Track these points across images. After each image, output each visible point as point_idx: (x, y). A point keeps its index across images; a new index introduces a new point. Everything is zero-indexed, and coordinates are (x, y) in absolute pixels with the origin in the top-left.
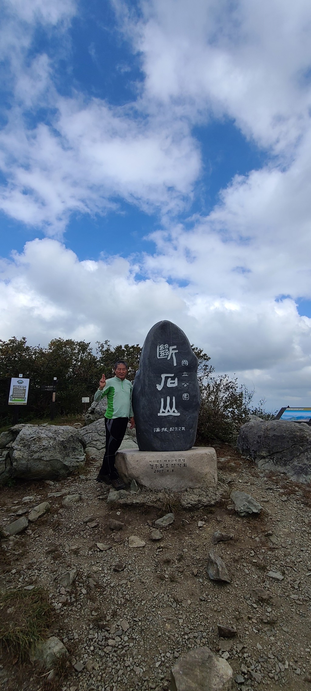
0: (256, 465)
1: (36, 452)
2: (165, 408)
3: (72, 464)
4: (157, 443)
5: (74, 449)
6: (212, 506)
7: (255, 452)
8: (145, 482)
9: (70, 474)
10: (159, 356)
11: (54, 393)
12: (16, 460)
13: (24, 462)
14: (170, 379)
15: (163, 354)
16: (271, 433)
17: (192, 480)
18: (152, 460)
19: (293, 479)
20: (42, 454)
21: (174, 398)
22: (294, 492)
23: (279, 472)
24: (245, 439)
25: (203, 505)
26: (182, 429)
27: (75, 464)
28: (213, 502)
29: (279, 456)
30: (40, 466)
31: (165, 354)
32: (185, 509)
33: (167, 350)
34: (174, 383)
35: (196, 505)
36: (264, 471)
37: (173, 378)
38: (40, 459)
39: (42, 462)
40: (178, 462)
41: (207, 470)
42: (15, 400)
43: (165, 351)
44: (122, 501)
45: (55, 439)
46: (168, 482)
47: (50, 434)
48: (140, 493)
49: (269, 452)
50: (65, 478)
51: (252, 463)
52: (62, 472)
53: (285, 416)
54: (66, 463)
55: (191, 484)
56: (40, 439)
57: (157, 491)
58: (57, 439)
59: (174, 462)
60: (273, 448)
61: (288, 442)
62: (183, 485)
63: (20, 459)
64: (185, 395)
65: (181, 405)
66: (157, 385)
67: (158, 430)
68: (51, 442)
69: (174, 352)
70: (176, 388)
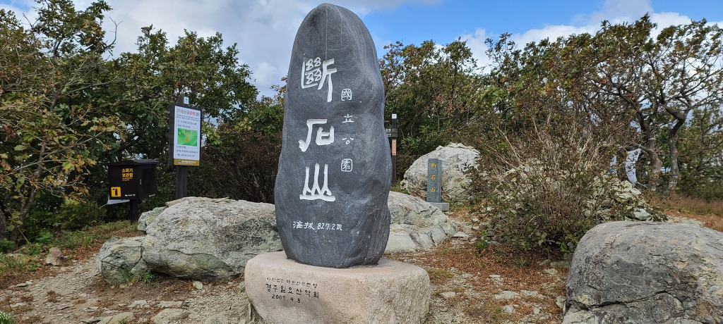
3: (239, 264)
9: (237, 277)
11: (393, 141)
13: (155, 252)
14: (321, 129)
15: (311, 79)
18: (271, 276)
20: (181, 244)
21: (326, 167)
26: (336, 227)
30: (181, 261)
31: (314, 77)
33: (318, 70)
37: (326, 128)
38: (178, 251)
39: (182, 255)
40: (306, 287)
43: (314, 73)
49: (598, 298)
52: (221, 273)
54: (228, 261)
56: (186, 221)
58: (219, 223)
59: (300, 287)
60: (608, 290)
61: (648, 283)
64: (345, 163)
65: (338, 181)
66: (301, 142)
67: (299, 225)
68: (204, 228)
69: (330, 73)
70: (332, 146)
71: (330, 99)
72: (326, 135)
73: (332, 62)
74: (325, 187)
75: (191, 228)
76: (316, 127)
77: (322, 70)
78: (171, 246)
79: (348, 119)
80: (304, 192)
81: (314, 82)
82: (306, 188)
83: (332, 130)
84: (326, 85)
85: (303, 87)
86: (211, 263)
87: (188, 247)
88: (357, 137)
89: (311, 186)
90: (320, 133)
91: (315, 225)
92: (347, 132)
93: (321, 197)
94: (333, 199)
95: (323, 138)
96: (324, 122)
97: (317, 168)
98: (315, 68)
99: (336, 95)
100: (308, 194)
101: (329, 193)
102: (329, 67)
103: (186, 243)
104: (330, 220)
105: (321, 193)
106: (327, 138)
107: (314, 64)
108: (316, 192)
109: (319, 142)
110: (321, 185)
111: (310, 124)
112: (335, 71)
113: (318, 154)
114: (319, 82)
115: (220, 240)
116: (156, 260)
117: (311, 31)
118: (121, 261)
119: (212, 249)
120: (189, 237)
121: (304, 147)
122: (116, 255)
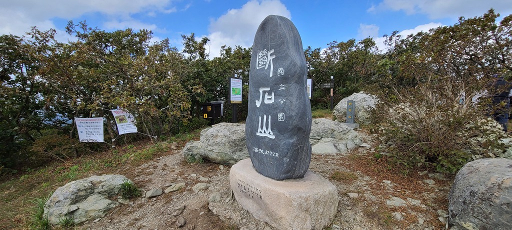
1: (210, 145)
3: (240, 158)
10: (258, 66)
11: (331, 90)
14: (267, 94)
15: (261, 63)
18: (240, 179)
21: (270, 117)
31: (263, 62)
33: (265, 57)
40: (255, 191)
46: (248, 205)
52: (232, 162)
54: (234, 156)
59: (253, 189)
64: (280, 115)
65: (276, 126)
66: (257, 101)
67: (256, 150)
68: (225, 140)
69: (272, 59)
70: (273, 104)
71: (271, 75)
72: (270, 97)
73: (272, 51)
74: (269, 129)
75: (218, 140)
76: (264, 92)
77: (267, 57)
78: (209, 148)
79: (282, 87)
80: (259, 131)
81: (263, 65)
82: (260, 129)
83: (273, 94)
84: (269, 66)
85: (258, 68)
86: (227, 157)
87: (216, 149)
88: (287, 99)
89: (262, 128)
90: (267, 96)
91: (264, 152)
92: (281, 96)
93: (267, 135)
94: (273, 137)
95: (268, 99)
96: (268, 89)
97: (265, 117)
98: (264, 56)
99: (275, 72)
100: (261, 132)
101: (272, 133)
102: (271, 55)
103: (215, 147)
104: (272, 150)
105: (267, 132)
106: (270, 99)
107: (263, 53)
108: (265, 132)
109: (266, 102)
110: (267, 128)
111: (261, 90)
112: (274, 57)
113: (266, 109)
114: (265, 65)
115: (231, 146)
116: (203, 154)
117: (262, 34)
118: (191, 153)
119: (228, 151)
120: (217, 144)
121: (258, 104)
122: (189, 150)
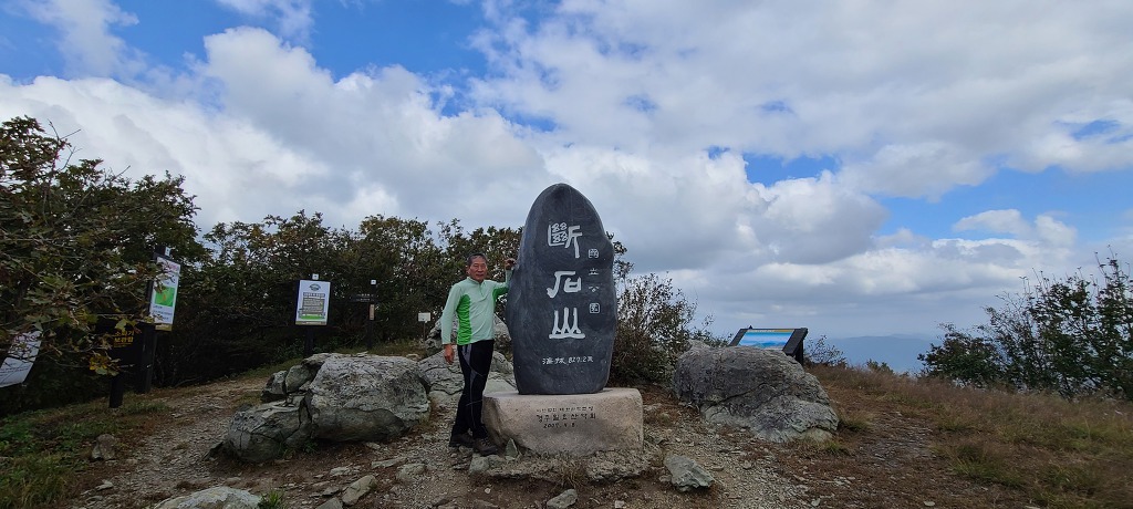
0: (703, 415)
1: (351, 397)
2: (560, 326)
3: (409, 417)
4: (548, 383)
5: (411, 393)
6: (635, 477)
7: (702, 396)
8: (529, 443)
9: (406, 432)
10: (552, 243)
11: (372, 306)
12: (317, 410)
13: (330, 413)
14: (569, 279)
15: (557, 239)
16: (727, 367)
17: (603, 439)
18: (541, 408)
19: (761, 436)
20: (360, 401)
21: (575, 310)
22: (762, 455)
23: (738, 425)
24: (685, 376)
25: (621, 477)
26: (587, 359)
27: (414, 417)
28: (637, 472)
29: (739, 401)
30: (357, 420)
31: (561, 238)
32: (593, 483)
33: (564, 233)
34: (575, 286)
35: (610, 476)
36: (715, 424)
37: (574, 279)
38: (356, 409)
39: (360, 413)
40: (581, 412)
41: (626, 422)
42: (306, 317)
43: (561, 235)
44: (493, 472)
45: (380, 376)
46: (566, 442)
47: (373, 370)
48: (521, 459)
49: (723, 395)
50: (397, 438)
51: (695, 413)
52: (393, 429)
53: (745, 342)
54: (399, 415)
55: (601, 445)
56: (355, 376)
57: (549, 457)
58: (384, 376)
59: (576, 411)
60: (729, 389)
61: (753, 380)
62: (589, 447)
63: (324, 408)
64: (593, 306)
65: (586, 321)
66: (549, 290)
67: (549, 361)
68: (374, 382)
69: (576, 236)
70: (579, 293)
71: (577, 256)
72: (574, 284)
73: (578, 227)
74: (575, 327)
75: (364, 383)
76: (564, 278)
77: (568, 233)
78: (350, 403)
79: (594, 272)
80: (554, 332)
81: (560, 242)
82: (556, 329)
83: (579, 280)
84: (572, 244)
85: (550, 245)
86: (387, 419)
87: (368, 403)
90: (568, 282)
91: (566, 360)
92: (593, 282)
94: (583, 336)
95: (571, 286)
96: (572, 274)
97: (566, 311)
98: (561, 231)
99: (583, 252)
100: (558, 333)
101: (579, 331)
102: (575, 231)
104: (581, 354)
105: (571, 332)
107: (559, 227)
108: (566, 332)
109: (567, 289)
110: (571, 325)
111: (558, 275)
112: (579, 235)
113: (565, 299)
114: (565, 242)
116: (329, 422)
118: (276, 431)
